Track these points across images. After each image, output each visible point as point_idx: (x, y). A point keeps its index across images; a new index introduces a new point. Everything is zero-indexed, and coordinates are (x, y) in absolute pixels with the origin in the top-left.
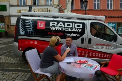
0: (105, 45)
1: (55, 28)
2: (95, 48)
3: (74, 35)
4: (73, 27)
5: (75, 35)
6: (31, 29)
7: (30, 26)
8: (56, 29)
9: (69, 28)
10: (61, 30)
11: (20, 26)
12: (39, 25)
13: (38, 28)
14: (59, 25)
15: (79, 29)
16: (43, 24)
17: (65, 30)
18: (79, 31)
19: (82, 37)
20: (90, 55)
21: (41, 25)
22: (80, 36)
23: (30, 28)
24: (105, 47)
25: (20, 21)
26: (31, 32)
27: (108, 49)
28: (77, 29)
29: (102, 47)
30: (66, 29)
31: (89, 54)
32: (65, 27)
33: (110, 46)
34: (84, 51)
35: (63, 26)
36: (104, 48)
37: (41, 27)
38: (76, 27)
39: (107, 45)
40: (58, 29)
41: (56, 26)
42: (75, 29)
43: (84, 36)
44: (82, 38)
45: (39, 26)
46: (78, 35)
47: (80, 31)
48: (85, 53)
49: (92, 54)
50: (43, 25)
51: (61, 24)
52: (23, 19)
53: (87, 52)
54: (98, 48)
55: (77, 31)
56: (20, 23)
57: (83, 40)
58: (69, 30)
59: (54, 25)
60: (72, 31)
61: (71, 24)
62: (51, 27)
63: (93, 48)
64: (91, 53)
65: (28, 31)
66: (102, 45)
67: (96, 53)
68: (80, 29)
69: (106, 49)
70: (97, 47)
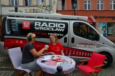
0: (88, 44)
1: (39, 27)
2: (78, 47)
3: (57, 35)
4: (57, 27)
5: (58, 35)
6: (16, 29)
7: (16, 26)
8: (40, 29)
9: (52, 28)
10: (44, 29)
11: (6, 26)
13: (23, 28)
14: (43, 25)
16: (28, 24)
20: (74, 54)
21: (26, 25)
22: (63, 35)
23: (16, 28)
24: (88, 46)
25: (6, 22)
26: (17, 31)
27: (91, 48)
29: (85, 46)
30: (49, 29)
31: (72, 52)
32: (48, 27)
33: (92, 44)
34: (67, 50)
35: (47, 26)
36: (87, 46)
37: (26, 27)
38: (59, 27)
39: (90, 44)
40: (42, 29)
42: (58, 29)
43: (67, 36)
44: (65, 38)
45: (24, 26)
46: (61, 35)
47: (63, 31)
48: (68, 52)
49: (75, 53)
50: (28, 25)
51: (45, 24)
52: (9, 19)
53: (71, 51)
54: (81, 47)
55: (60, 31)
56: (6, 23)
57: (66, 39)
58: (52, 30)
59: (38, 25)
60: (56, 30)
61: (54, 24)
62: (35, 27)
63: (76, 47)
64: (74, 52)
65: (13, 31)
66: (86, 44)
67: (79, 52)
68: (63, 29)
69: (89, 47)
70: (80, 46)
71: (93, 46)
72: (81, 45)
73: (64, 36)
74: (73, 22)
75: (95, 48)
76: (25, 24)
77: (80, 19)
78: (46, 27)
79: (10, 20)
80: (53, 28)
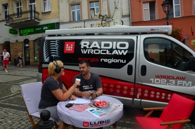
0: (173, 78)
1: (87, 50)
2: (154, 83)
3: (115, 61)
4: (114, 48)
5: (117, 61)
6: (56, 54)
7: (55, 49)
8: (89, 53)
9: (107, 50)
10: (95, 53)
11: (44, 50)
12: (67, 47)
13: (65, 52)
14: (92, 46)
15: (123, 51)
16: (72, 45)
17: (101, 53)
18: (123, 54)
19: (130, 63)
20: (146, 95)
21: (69, 47)
22: (125, 62)
23: (56, 52)
24: (174, 81)
25: (45, 44)
26: (57, 57)
27: (181, 85)
28: (121, 50)
29: (168, 82)
30: (103, 52)
31: (143, 92)
32: (100, 49)
33: (183, 79)
34: (133, 88)
35: (99, 47)
36: (171, 82)
37: (69, 50)
38: (118, 47)
39: (178, 78)
40: (91, 52)
41: (88, 47)
42: (116, 51)
43: (132, 62)
44: (129, 66)
45: (67, 50)
46: (122, 61)
47: (125, 54)
48: (136, 92)
49: (149, 94)
50: (72, 47)
51: (95, 45)
52: (47, 40)
53: (140, 90)
54: (160, 84)
55: (121, 54)
56: (44, 46)
57: (130, 68)
58: (107, 53)
59: (85, 46)
60: (113, 54)
61: (110, 43)
62: (82, 50)
63: (151, 82)
64: (146, 91)
65: (52, 57)
66: (168, 78)
67: (156, 92)
68: (125, 50)
69: (176, 84)
70: (157, 81)
71: (185, 82)
72: (159, 80)
73: (127, 63)
74: (144, 37)
75: (189, 86)
76: (67, 45)
77: (156, 31)
78: (96, 48)
79: (49, 41)
80: (109, 50)
